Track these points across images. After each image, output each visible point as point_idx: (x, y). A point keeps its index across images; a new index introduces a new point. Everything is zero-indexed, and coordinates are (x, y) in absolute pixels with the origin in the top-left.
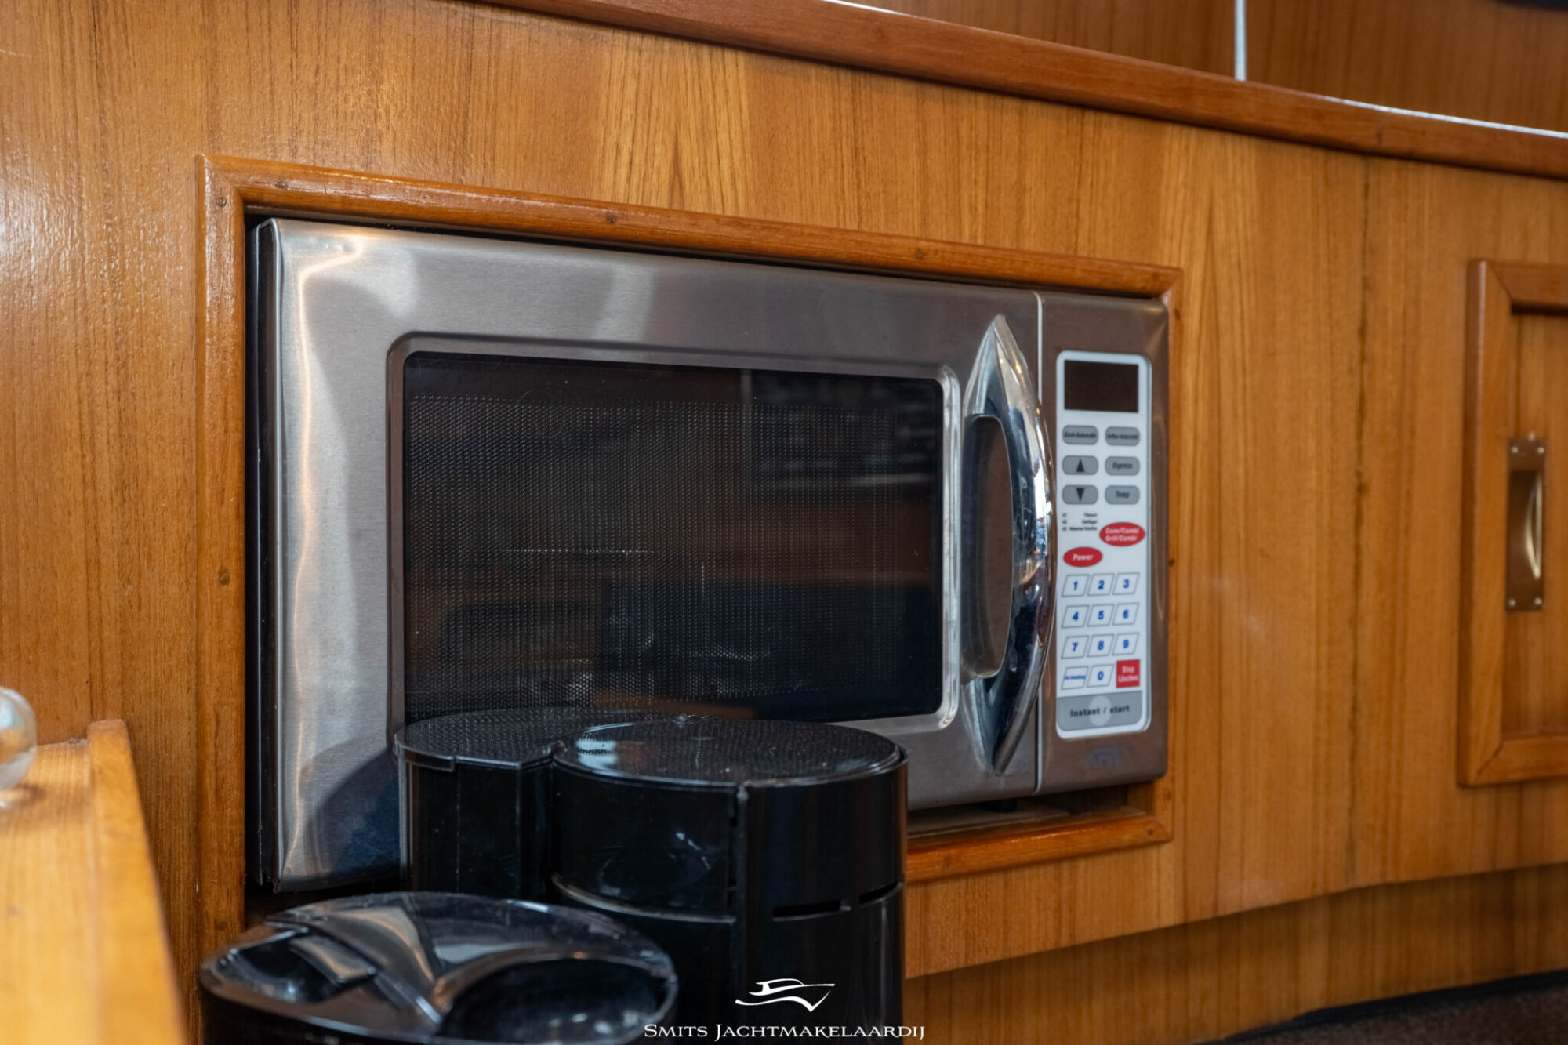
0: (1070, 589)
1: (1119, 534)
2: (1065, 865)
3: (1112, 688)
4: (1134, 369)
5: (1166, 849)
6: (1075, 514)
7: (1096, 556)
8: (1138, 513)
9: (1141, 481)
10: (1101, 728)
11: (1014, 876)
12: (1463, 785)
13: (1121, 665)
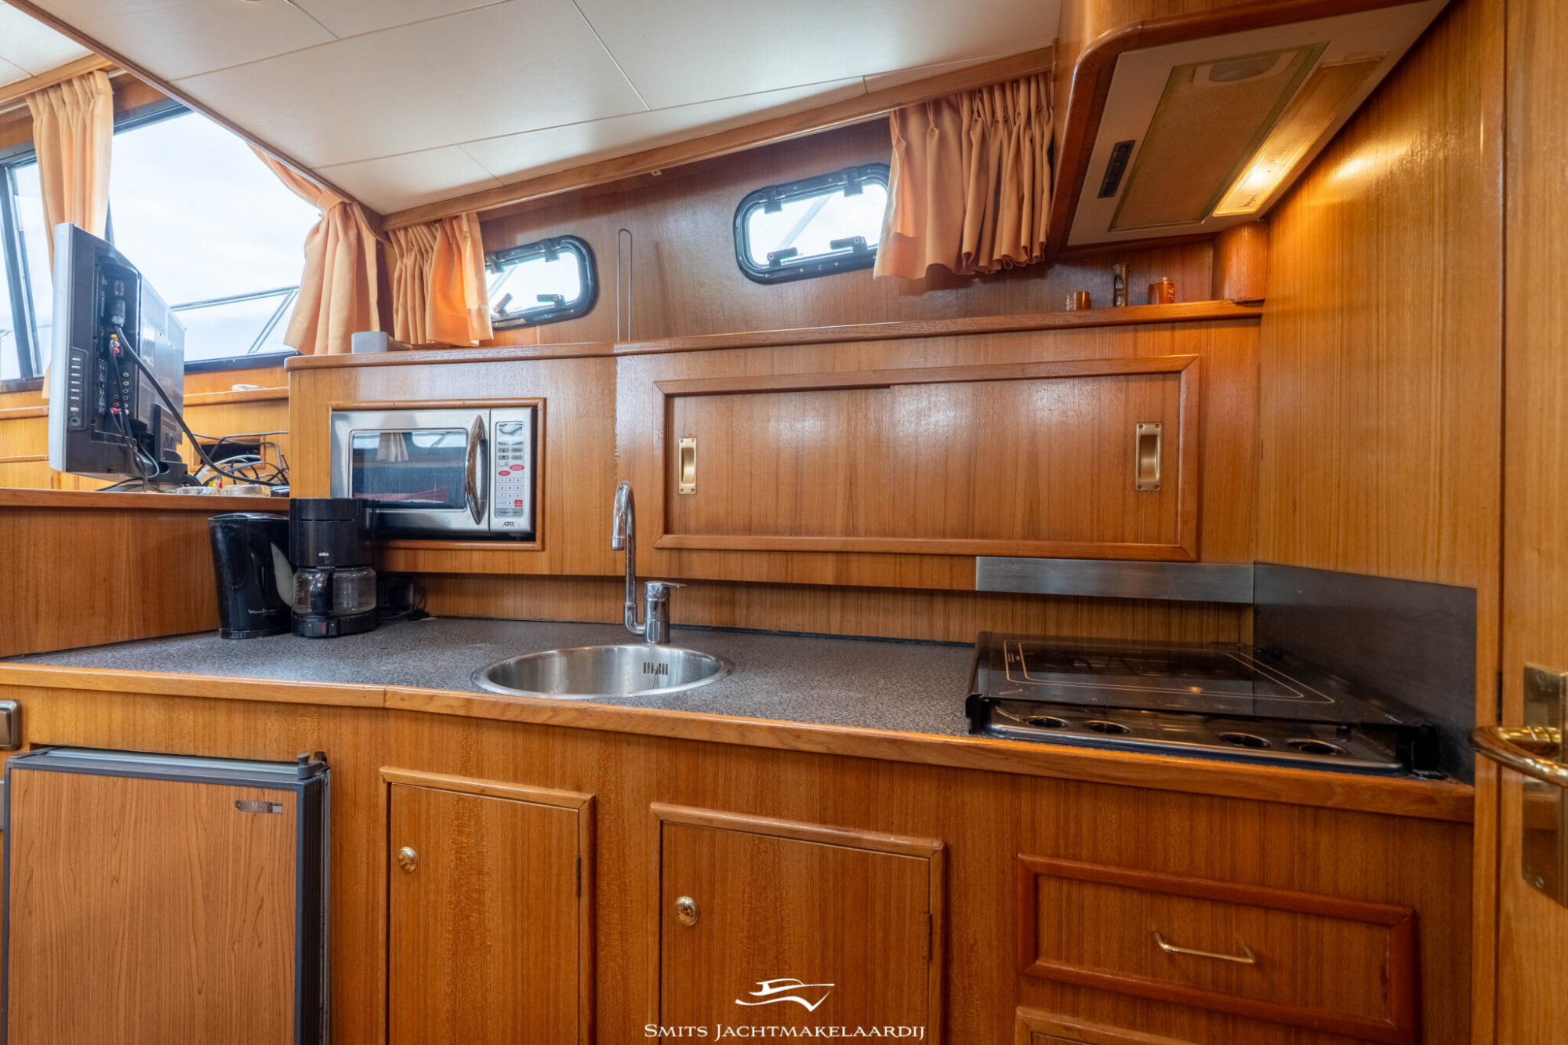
1: (517, 468)
2: (511, 553)
3: (514, 507)
5: (543, 553)
6: (502, 462)
7: (509, 473)
11: (496, 553)
12: (655, 548)
13: (516, 501)
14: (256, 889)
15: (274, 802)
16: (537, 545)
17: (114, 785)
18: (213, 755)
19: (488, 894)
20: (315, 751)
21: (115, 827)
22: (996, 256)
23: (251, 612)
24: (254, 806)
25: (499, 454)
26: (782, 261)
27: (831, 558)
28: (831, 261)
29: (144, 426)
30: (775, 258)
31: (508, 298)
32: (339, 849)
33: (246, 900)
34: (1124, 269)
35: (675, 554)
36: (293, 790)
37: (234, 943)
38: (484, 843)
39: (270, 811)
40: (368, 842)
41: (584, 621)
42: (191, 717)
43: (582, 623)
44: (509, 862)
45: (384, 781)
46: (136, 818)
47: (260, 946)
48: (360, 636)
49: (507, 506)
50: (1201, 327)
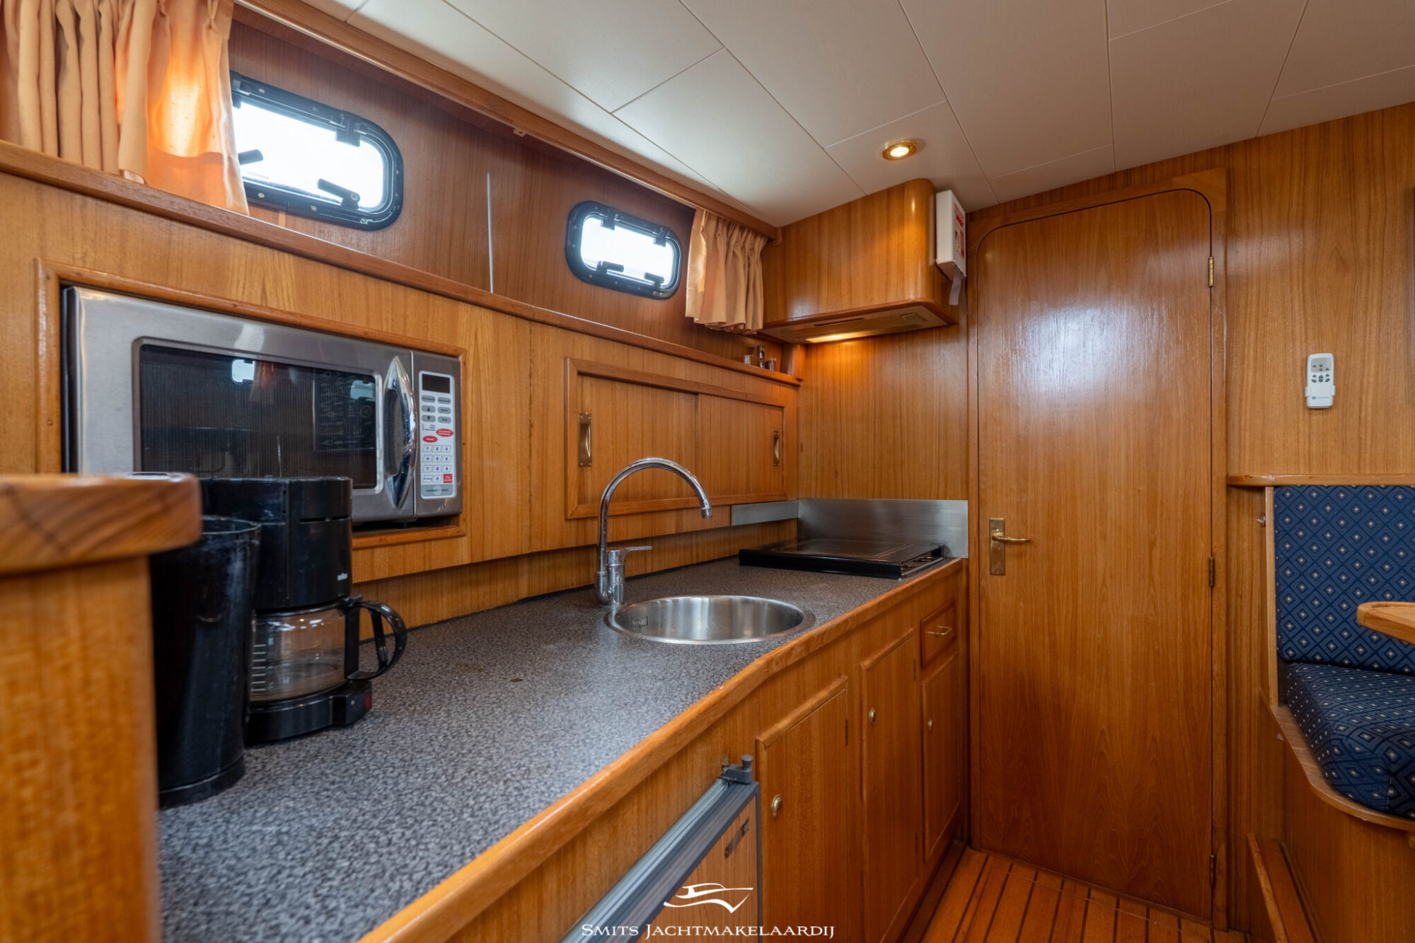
0: (425, 449)
1: (444, 433)
2: (427, 544)
3: (442, 483)
4: (448, 379)
5: (464, 539)
6: (427, 424)
7: (435, 439)
8: (451, 426)
9: (452, 415)
10: (437, 496)
11: (407, 547)
12: (567, 520)
13: (445, 475)
16: (459, 529)
19: (814, 787)
24: (735, 840)
25: (423, 413)
26: (608, 270)
35: (581, 523)
36: (754, 796)
39: (743, 833)
49: (435, 482)
50: (784, 386)
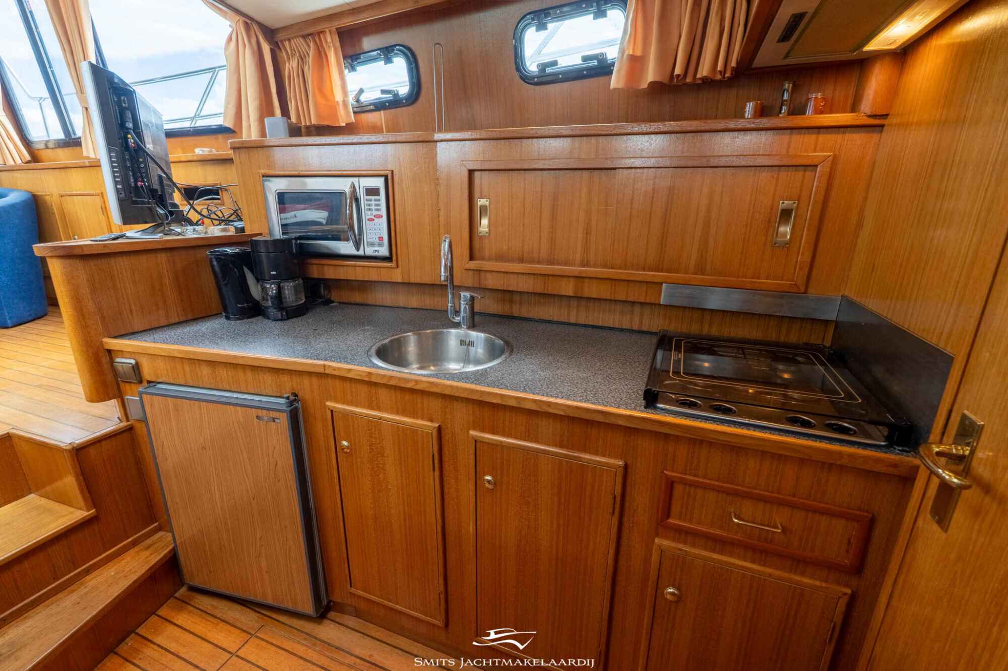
1: (378, 216)
2: (379, 269)
3: (378, 241)
5: (398, 269)
6: (369, 213)
7: (374, 220)
9: (382, 207)
11: (370, 269)
12: (464, 269)
13: (379, 238)
14: (273, 457)
15: (275, 417)
16: (393, 264)
17: (194, 404)
18: (239, 391)
19: (387, 466)
20: (291, 392)
21: (199, 423)
22: (699, 76)
23: (239, 306)
24: (266, 418)
25: (366, 207)
26: (547, 69)
27: (572, 280)
28: (582, 70)
29: (156, 190)
30: (543, 67)
31: (361, 91)
32: (310, 439)
33: (269, 461)
34: (791, 85)
35: (476, 273)
36: (284, 412)
37: (266, 480)
38: (384, 443)
39: (274, 421)
40: (324, 437)
41: (424, 308)
42: (225, 372)
43: (422, 309)
44: (397, 453)
45: (329, 409)
46: (208, 420)
47: (279, 481)
48: (300, 318)
49: (374, 240)
50: (839, 133)
